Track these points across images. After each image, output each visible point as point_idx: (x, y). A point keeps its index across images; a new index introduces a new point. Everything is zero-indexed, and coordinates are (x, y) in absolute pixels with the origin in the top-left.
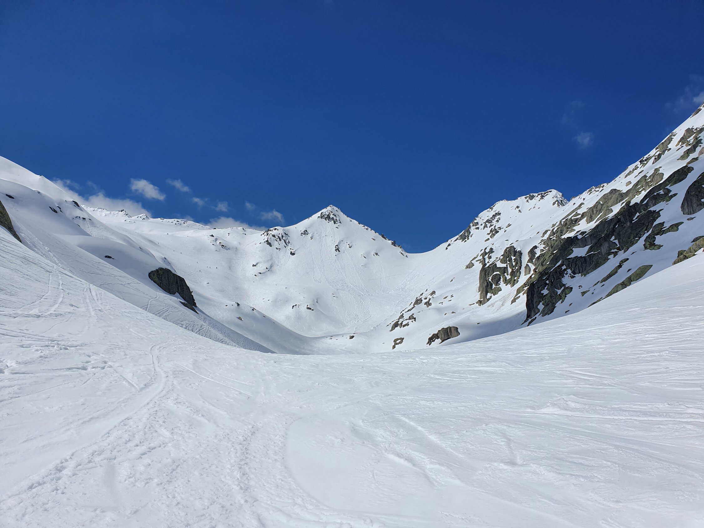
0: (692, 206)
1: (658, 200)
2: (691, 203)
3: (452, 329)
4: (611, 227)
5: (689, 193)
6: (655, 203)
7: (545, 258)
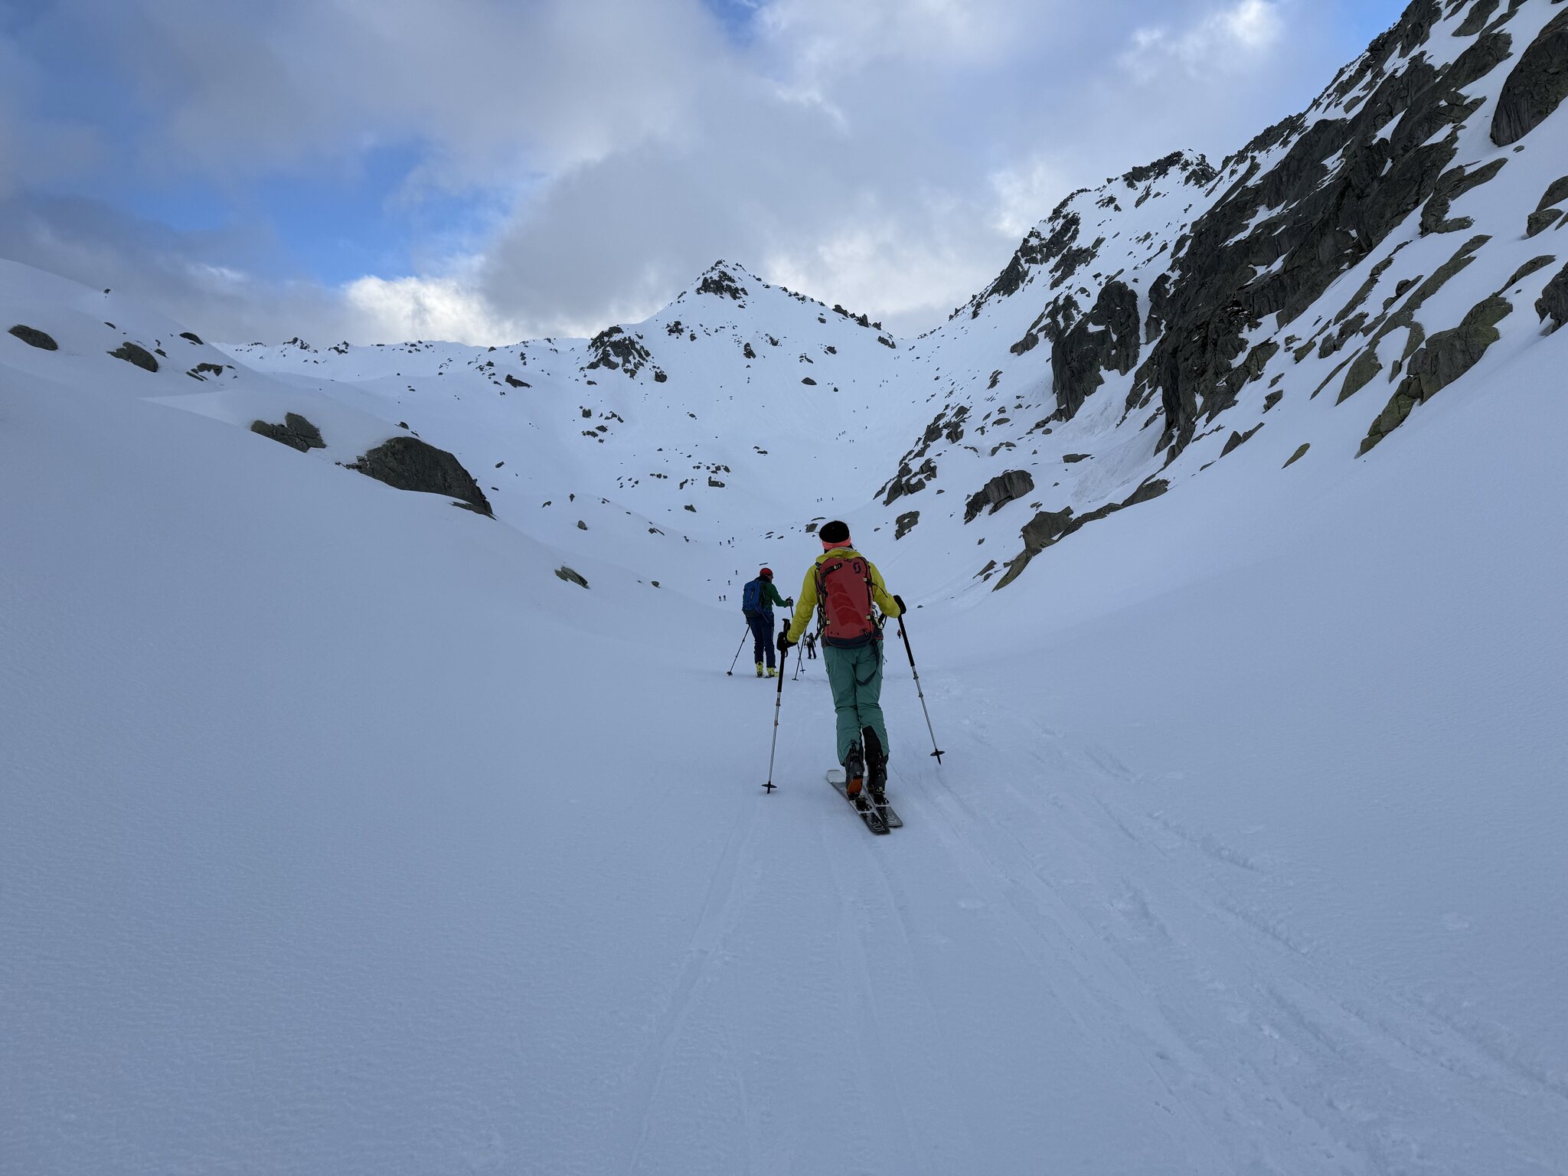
0: (1519, 120)
1: (1435, 122)
2: (1518, 113)
3: (1014, 477)
4: (1330, 203)
5: (1509, 91)
6: (1429, 130)
7: (1187, 296)
